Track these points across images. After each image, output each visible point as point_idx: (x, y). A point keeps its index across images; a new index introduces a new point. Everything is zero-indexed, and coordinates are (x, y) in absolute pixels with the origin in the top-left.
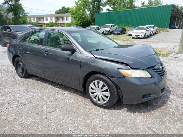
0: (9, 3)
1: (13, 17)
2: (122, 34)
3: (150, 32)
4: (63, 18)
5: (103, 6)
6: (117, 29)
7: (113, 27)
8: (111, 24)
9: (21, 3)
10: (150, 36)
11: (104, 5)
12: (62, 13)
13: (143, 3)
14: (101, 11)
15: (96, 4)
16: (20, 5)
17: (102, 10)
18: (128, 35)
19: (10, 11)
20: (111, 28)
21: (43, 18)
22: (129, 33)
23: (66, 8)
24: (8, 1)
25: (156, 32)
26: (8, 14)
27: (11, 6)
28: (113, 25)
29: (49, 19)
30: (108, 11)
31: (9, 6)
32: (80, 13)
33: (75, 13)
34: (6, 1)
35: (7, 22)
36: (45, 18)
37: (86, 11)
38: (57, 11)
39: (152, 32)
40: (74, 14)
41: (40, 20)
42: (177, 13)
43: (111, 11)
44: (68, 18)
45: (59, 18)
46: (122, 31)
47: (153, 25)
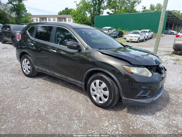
0: (13, 3)
1: (16, 16)
2: (119, 37)
3: (145, 37)
4: (65, 19)
5: (103, 9)
6: (114, 32)
7: (111, 30)
8: (110, 28)
9: (24, 3)
10: (144, 40)
11: (105, 8)
12: (65, 14)
13: (145, 8)
14: (101, 14)
15: (97, 7)
16: (23, 5)
17: (103, 13)
18: (124, 39)
19: (13, 11)
20: (108, 31)
21: (46, 18)
22: (125, 36)
23: (69, 9)
24: (12, 1)
25: (151, 37)
26: (11, 13)
27: (14, 6)
28: (111, 28)
29: (52, 19)
30: (108, 15)
31: (13, 6)
32: (81, 15)
33: (76, 15)
34: (9, 2)
35: (9, 21)
36: (47, 18)
37: (86, 13)
38: (60, 12)
39: (146, 37)
40: (74, 16)
41: (42, 20)
42: (174, 19)
43: (111, 14)
44: (70, 20)
45: (61, 19)
46: (119, 35)
47: (148, 30)
